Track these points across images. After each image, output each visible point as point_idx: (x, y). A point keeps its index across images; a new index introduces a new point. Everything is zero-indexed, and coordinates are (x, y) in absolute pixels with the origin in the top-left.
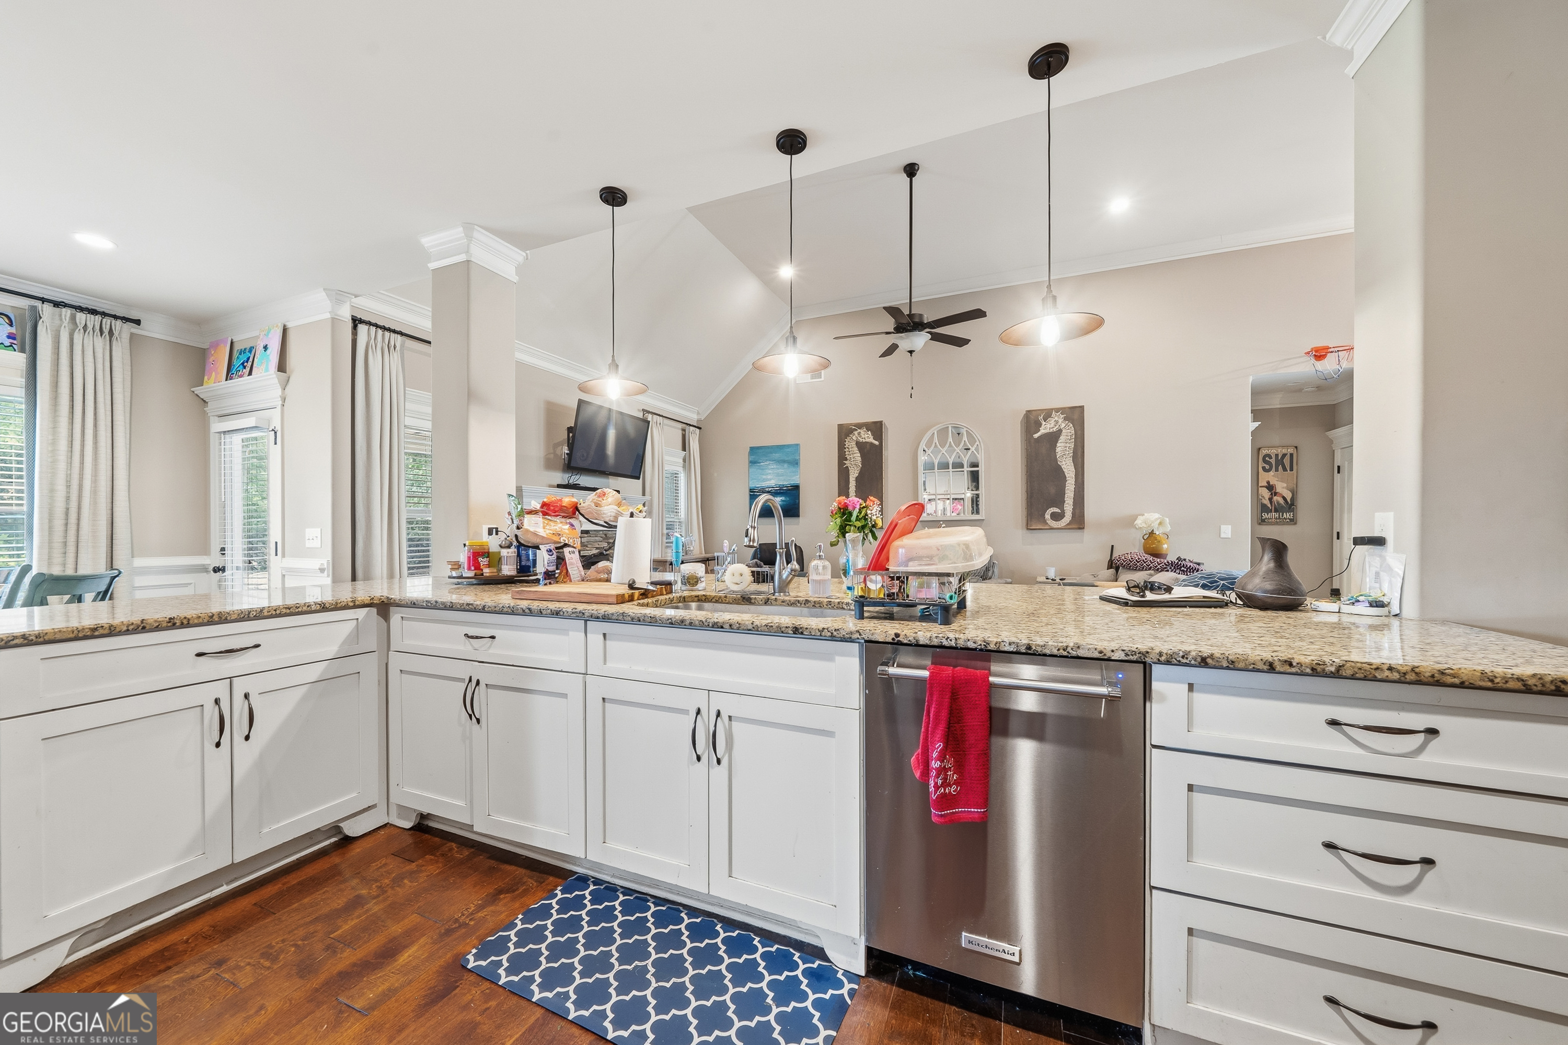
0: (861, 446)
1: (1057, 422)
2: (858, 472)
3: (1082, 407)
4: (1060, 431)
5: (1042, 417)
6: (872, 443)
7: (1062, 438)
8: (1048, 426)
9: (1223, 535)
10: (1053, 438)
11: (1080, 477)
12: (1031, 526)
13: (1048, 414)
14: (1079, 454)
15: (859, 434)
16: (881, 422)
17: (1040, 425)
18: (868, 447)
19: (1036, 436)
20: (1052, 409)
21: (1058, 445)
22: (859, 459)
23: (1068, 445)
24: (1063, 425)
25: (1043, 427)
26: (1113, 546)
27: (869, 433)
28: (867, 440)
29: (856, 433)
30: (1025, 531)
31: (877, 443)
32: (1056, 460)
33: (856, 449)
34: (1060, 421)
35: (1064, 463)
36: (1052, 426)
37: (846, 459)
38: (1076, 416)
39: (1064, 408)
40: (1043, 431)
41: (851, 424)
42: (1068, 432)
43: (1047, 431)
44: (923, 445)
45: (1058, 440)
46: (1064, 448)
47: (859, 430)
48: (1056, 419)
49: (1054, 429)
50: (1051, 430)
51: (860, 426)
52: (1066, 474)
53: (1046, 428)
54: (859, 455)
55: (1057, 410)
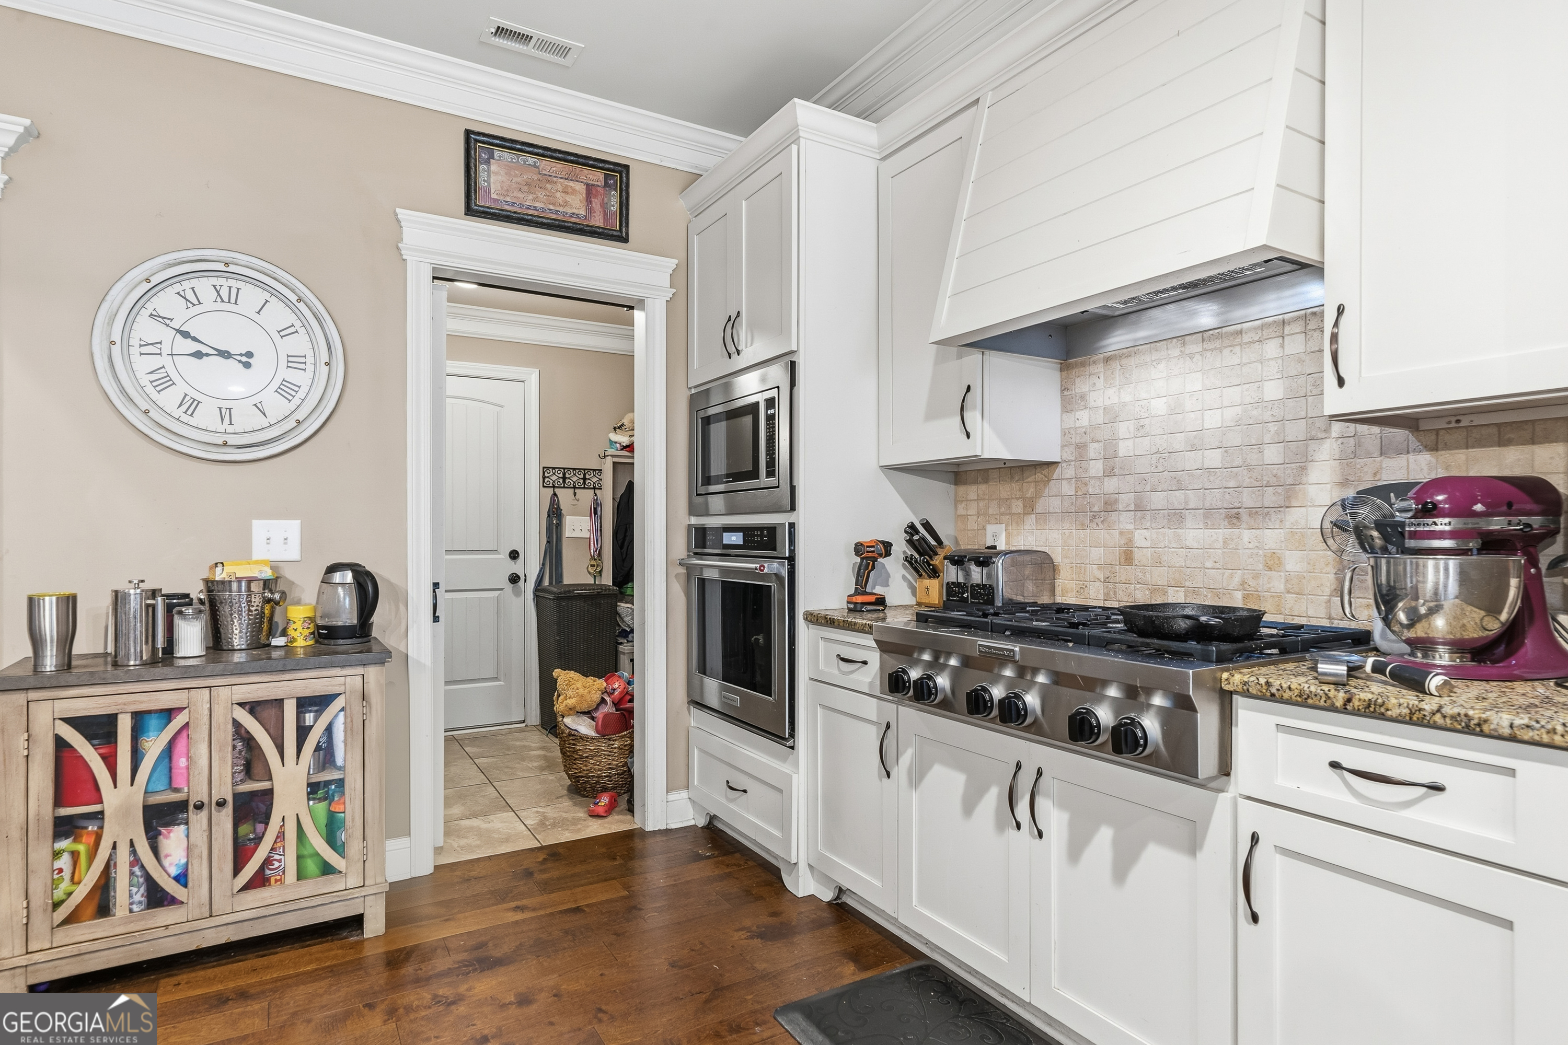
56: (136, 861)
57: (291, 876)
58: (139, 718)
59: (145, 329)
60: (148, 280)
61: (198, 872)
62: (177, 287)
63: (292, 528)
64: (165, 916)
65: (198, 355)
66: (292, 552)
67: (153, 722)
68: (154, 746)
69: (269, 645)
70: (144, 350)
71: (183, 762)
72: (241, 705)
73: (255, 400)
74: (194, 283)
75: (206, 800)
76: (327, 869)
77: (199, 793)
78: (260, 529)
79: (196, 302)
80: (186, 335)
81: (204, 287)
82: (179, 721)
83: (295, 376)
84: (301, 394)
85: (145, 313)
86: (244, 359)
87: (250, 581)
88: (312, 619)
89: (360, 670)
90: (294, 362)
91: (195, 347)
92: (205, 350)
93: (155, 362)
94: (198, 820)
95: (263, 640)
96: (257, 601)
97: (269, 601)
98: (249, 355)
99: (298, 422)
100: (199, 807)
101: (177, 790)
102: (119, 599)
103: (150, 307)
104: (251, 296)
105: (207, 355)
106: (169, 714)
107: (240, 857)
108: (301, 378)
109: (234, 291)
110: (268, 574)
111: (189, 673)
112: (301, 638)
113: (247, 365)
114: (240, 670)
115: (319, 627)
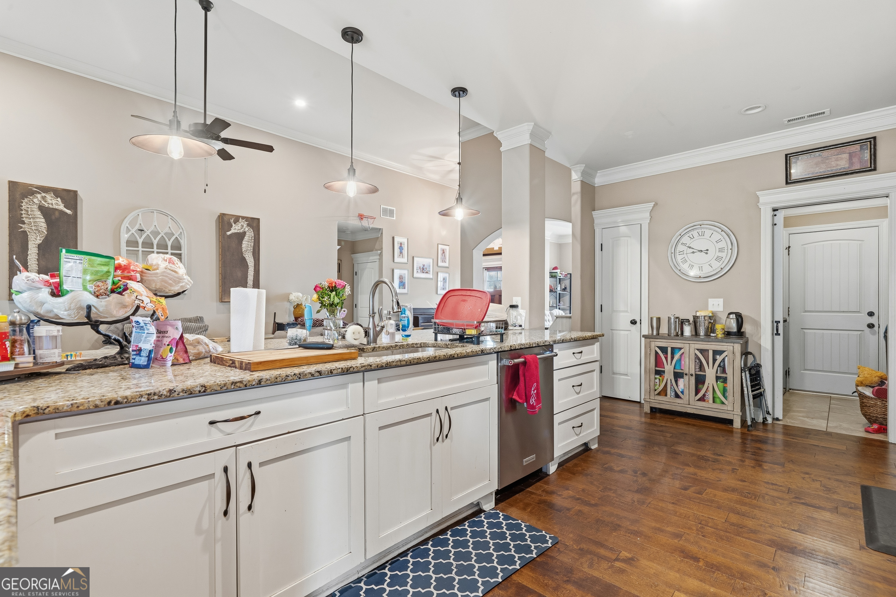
0: (46, 211)
1: (242, 226)
2: (42, 239)
3: (258, 219)
4: (244, 233)
5: (232, 220)
7: (246, 238)
8: (237, 228)
10: (241, 236)
11: (257, 266)
12: (224, 299)
13: (237, 219)
14: (257, 250)
15: (44, 197)
16: (75, 192)
17: (231, 226)
19: (229, 233)
20: (240, 216)
21: (244, 242)
22: (44, 225)
23: (250, 243)
24: (247, 229)
25: (233, 228)
26: (275, 313)
27: (59, 199)
28: (57, 207)
29: (39, 196)
30: (219, 303)
31: (69, 212)
32: (242, 253)
33: (38, 214)
34: (245, 226)
35: (247, 256)
36: (239, 228)
37: (23, 223)
38: (255, 225)
39: (248, 218)
40: (233, 231)
42: (250, 234)
43: (236, 231)
44: (126, 224)
45: (243, 240)
46: (247, 245)
47: (44, 194)
48: (242, 223)
49: (241, 231)
50: (239, 231)
51: (46, 190)
52: (248, 263)
53: (236, 229)
54: (43, 221)
55: (243, 218)
56: (672, 385)
57: (711, 401)
58: (673, 349)
59: (680, 248)
60: (680, 235)
61: (687, 392)
62: (688, 235)
63: (721, 301)
64: (678, 401)
65: (693, 252)
66: (721, 309)
67: (677, 351)
68: (677, 357)
69: (710, 336)
70: (680, 253)
71: (683, 362)
72: (698, 350)
73: (709, 263)
74: (692, 233)
75: (688, 373)
76: (723, 403)
77: (686, 371)
78: (711, 301)
79: (692, 238)
80: (690, 247)
81: (695, 233)
82: (682, 351)
83: (720, 254)
84: (723, 260)
85: (680, 243)
86: (706, 252)
87: (705, 317)
88: (723, 329)
89: (732, 344)
90: (721, 250)
91: (692, 250)
92: (695, 251)
93: (682, 256)
94: (686, 378)
95: (709, 334)
96: (707, 322)
97: (710, 322)
98: (707, 250)
99: (722, 269)
100: (686, 374)
101: (682, 370)
102: (669, 319)
103: (681, 242)
104: (708, 233)
105: (696, 252)
106: (680, 349)
107: (697, 392)
108: (723, 255)
109: (703, 232)
110: (711, 315)
111: (687, 339)
112: (719, 334)
113: (707, 253)
114: (702, 340)
115: (725, 331)
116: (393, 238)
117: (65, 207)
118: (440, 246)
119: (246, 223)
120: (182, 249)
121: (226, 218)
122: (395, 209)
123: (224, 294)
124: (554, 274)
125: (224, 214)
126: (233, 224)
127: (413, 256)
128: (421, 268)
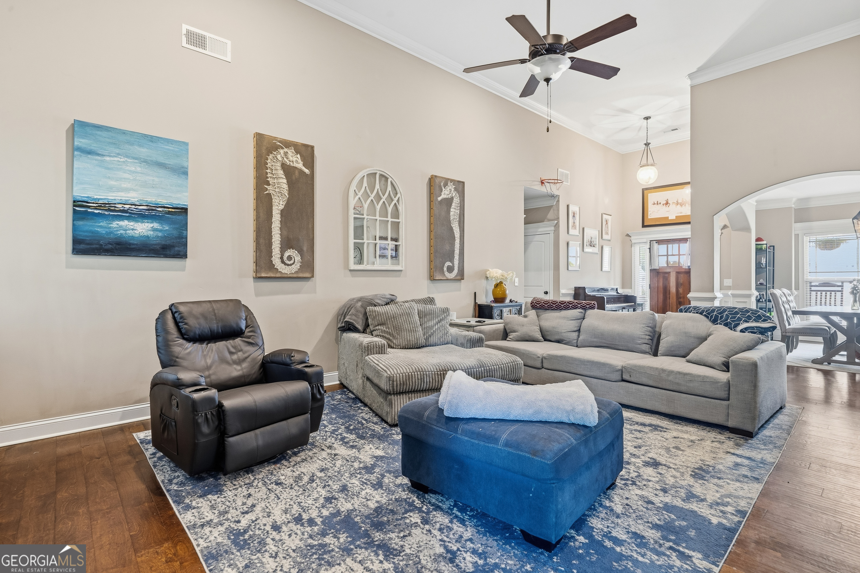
0: (288, 170)
1: (451, 190)
2: (284, 203)
3: (463, 183)
4: (452, 199)
5: (442, 184)
6: (301, 172)
7: (453, 205)
8: (446, 192)
9: (516, 285)
10: (449, 202)
11: (462, 238)
12: (433, 277)
13: (447, 181)
15: (286, 154)
16: (312, 146)
17: (441, 191)
18: (297, 172)
19: (439, 199)
20: (448, 179)
21: (452, 210)
22: (286, 186)
23: (456, 211)
24: (454, 194)
25: (443, 192)
26: (475, 293)
27: (299, 156)
28: (295, 165)
29: (282, 151)
30: (429, 281)
31: (307, 171)
33: (281, 173)
34: (453, 190)
35: (454, 226)
37: (268, 184)
38: (460, 189)
40: (443, 196)
41: (275, 138)
42: (456, 201)
43: (445, 196)
44: (353, 187)
45: (451, 207)
46: (454, 212)
47: (286, 150)
48: (450, 188)
49: (450, 196)
50: (447, 197)
51: (287, 144)
52: (455, 235)
53: (445, 194)
54: (285, 181)
55: (452, 181)
116: (568, 206)
117: (304, 165)
118: (604, 215)
119: (454, 187)
120: (400, 217)
121: (437, 180)
122: (569, 172)
123: (436, 271)
124: (759, 247)
125: (436, 176)
126: (443, 188)
127: (583, 227)
128: (589, 241)
